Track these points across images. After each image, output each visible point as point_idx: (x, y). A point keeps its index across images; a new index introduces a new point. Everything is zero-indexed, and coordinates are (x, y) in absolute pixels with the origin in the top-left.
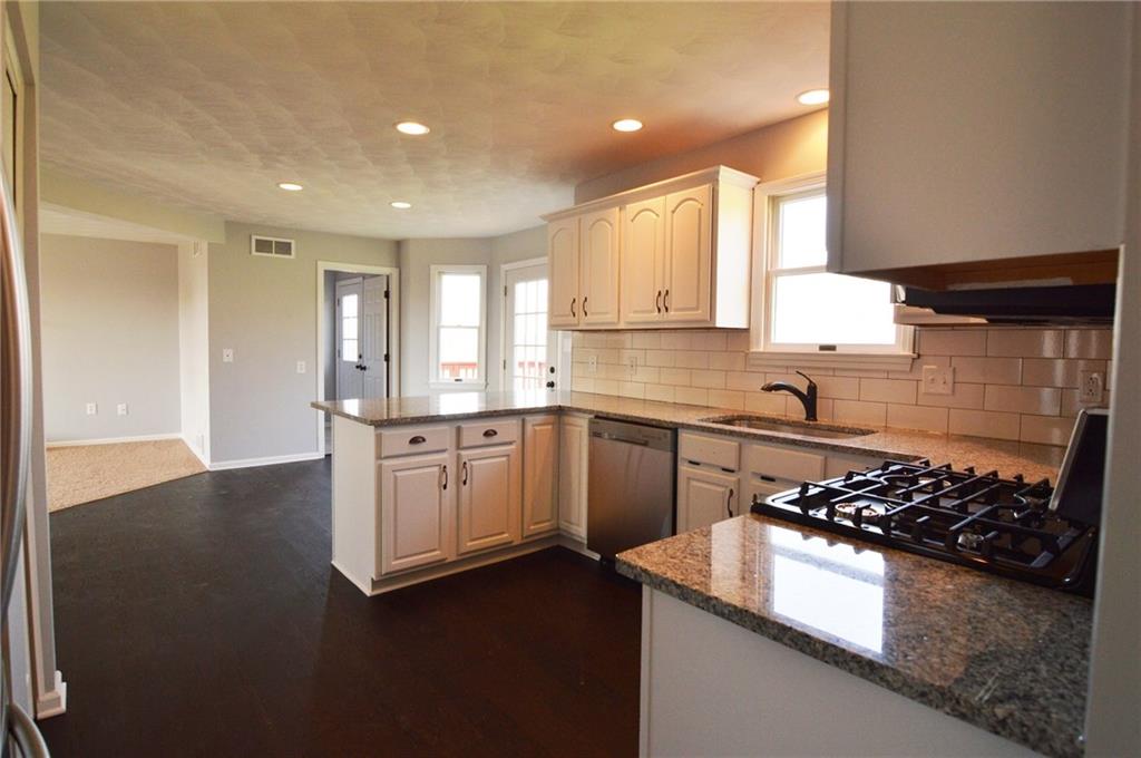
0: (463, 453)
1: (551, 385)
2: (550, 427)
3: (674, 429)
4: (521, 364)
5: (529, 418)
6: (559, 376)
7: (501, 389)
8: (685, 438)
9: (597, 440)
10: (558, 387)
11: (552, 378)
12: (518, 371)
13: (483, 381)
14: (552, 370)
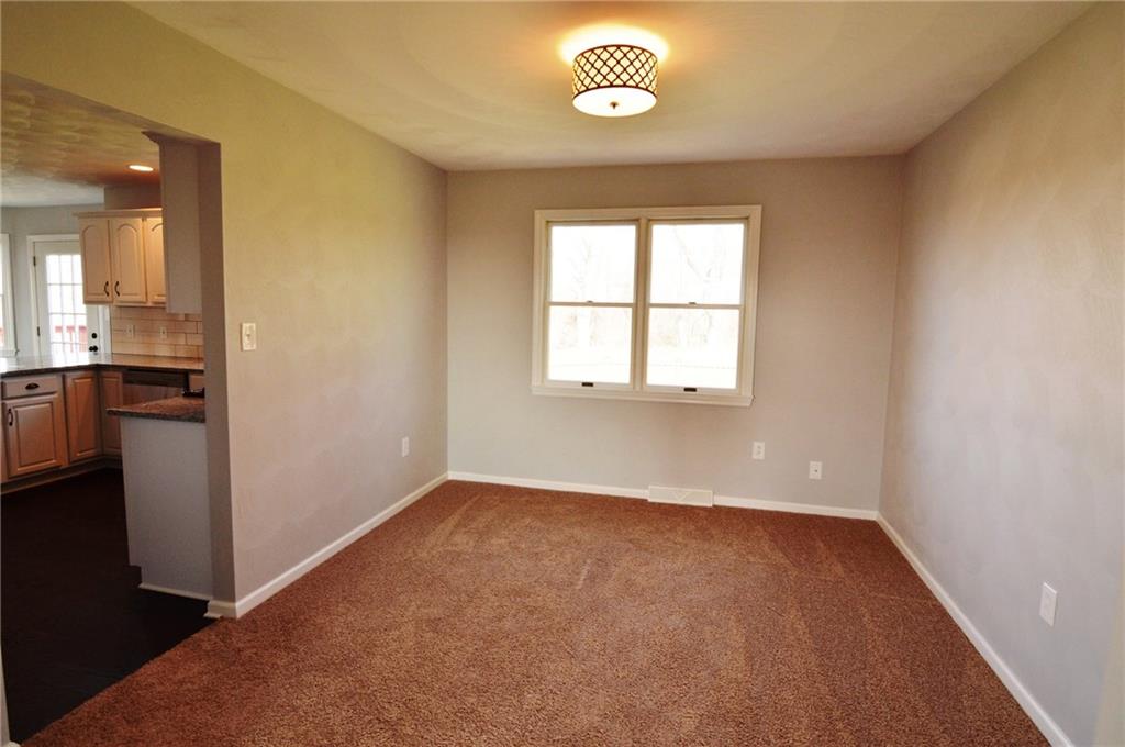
0: (7, 402)
1: (94, 349)
2: (89, 380)
3: (186, 373)
4: (59, 329)
5: (68, 374)
6: (102, 340)
7: (36, 354)
8: (192, 377)
9: (128, 386)
10: (102, 350)
11: (94, 343)
12: (55, 337)
13: (13, 348)
14: (94, 336)
